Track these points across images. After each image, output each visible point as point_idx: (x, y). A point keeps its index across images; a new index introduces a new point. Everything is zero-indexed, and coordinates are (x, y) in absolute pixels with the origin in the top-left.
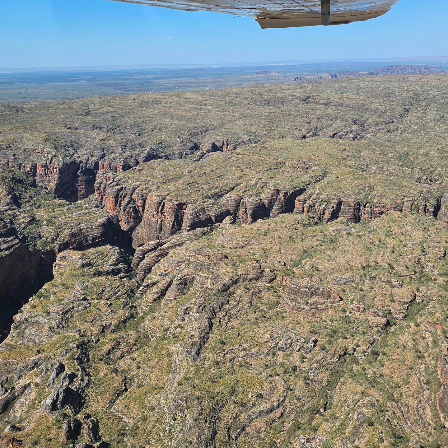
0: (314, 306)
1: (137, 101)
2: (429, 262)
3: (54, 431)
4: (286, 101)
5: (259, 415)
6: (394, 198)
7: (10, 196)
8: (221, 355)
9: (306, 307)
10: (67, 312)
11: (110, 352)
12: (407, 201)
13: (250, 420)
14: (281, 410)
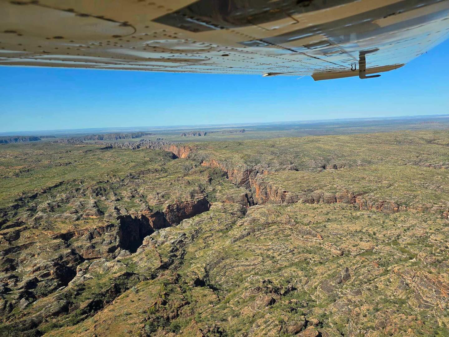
0: (306, 239)
1: (306, 140)
2: (404, 236)
3: (168, 248)
4: (413, 142)
5: (242, 265)
6: (426, 204)
7: (208, 179)
8: (244, 245)
9: (302, 239)
10: (201, 221)
11: (208, 236)
12: (435, 207)
13: (238, 266)
14: (254, 267)
